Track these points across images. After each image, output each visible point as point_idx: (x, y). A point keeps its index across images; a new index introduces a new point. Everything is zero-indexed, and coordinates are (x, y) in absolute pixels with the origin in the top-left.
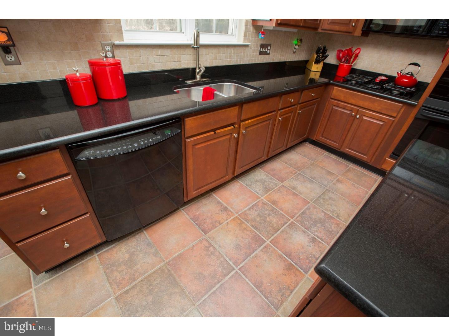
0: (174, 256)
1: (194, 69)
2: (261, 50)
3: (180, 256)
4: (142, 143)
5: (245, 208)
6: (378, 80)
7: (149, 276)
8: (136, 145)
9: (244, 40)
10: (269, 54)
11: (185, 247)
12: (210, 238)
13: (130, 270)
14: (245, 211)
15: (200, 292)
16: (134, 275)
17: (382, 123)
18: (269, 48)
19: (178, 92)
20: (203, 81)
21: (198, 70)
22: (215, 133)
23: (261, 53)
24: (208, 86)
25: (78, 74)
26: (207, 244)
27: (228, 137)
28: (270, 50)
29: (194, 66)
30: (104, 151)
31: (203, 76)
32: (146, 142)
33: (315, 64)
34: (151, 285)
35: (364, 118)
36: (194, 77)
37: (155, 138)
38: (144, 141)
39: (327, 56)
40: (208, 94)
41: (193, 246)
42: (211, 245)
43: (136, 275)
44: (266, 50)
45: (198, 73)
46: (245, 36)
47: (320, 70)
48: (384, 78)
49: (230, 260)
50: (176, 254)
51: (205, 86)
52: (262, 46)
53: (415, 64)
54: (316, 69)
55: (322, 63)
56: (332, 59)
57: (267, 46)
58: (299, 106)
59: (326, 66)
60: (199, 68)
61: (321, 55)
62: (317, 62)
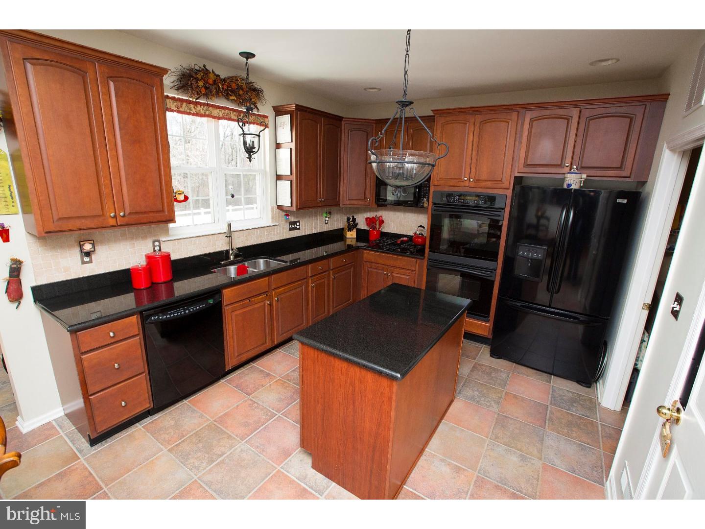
0: (220, 415)
1: (227, 252)
2: (291, 227)
3: (225, 414)
4: (192, 310)
5: (288, 371)
6: (399, 241)
7: (197, 432)
8: (187, 311)
9: (273, 222)
10: (299, 229)
11: (229, 407)
12: (253, 398)
13: (177, 431)
14: (288, 373)
15: (246, 434)
16: (182, 434)
17: (408, 277)
18: (298, 224)
19: (214, 272)
20: (237, 260)
21: (231, 252)
22: (250, 301)
23: (290, 229)
24: (241, 264)
25: (140, 266)
26: (251, 402)
27: (262, 304)
28: (299, 225)
29: (227, 248)
30: (165, 317)
31: (236, 256)
32: (195, 309)
33: (348, 231)
34: (199, 437)
35: (394, 274)
36: (228, 258)
37: (201, 306)
38: (193, 309)
39: (357, 224)
40: (241, 271)
41: (237, 406)
42: (255, 402)
43: (184, 433)
44: (296, 226)
45: (232, 254)
46: (273, 218)
47: (355, 236)
48: (405, 238)
49: (273, 409)
50: (222, 414)
51: (239, 264)
52: (291, 223)
53: (421, 226)
54: (351, 235)
55: (355, 230)
56: (362, 225)
57: (295, 223)
58: (331, 272)
59: (359, 231)
60: (232, 250)
61: (352, 225)
62: (350, 230)
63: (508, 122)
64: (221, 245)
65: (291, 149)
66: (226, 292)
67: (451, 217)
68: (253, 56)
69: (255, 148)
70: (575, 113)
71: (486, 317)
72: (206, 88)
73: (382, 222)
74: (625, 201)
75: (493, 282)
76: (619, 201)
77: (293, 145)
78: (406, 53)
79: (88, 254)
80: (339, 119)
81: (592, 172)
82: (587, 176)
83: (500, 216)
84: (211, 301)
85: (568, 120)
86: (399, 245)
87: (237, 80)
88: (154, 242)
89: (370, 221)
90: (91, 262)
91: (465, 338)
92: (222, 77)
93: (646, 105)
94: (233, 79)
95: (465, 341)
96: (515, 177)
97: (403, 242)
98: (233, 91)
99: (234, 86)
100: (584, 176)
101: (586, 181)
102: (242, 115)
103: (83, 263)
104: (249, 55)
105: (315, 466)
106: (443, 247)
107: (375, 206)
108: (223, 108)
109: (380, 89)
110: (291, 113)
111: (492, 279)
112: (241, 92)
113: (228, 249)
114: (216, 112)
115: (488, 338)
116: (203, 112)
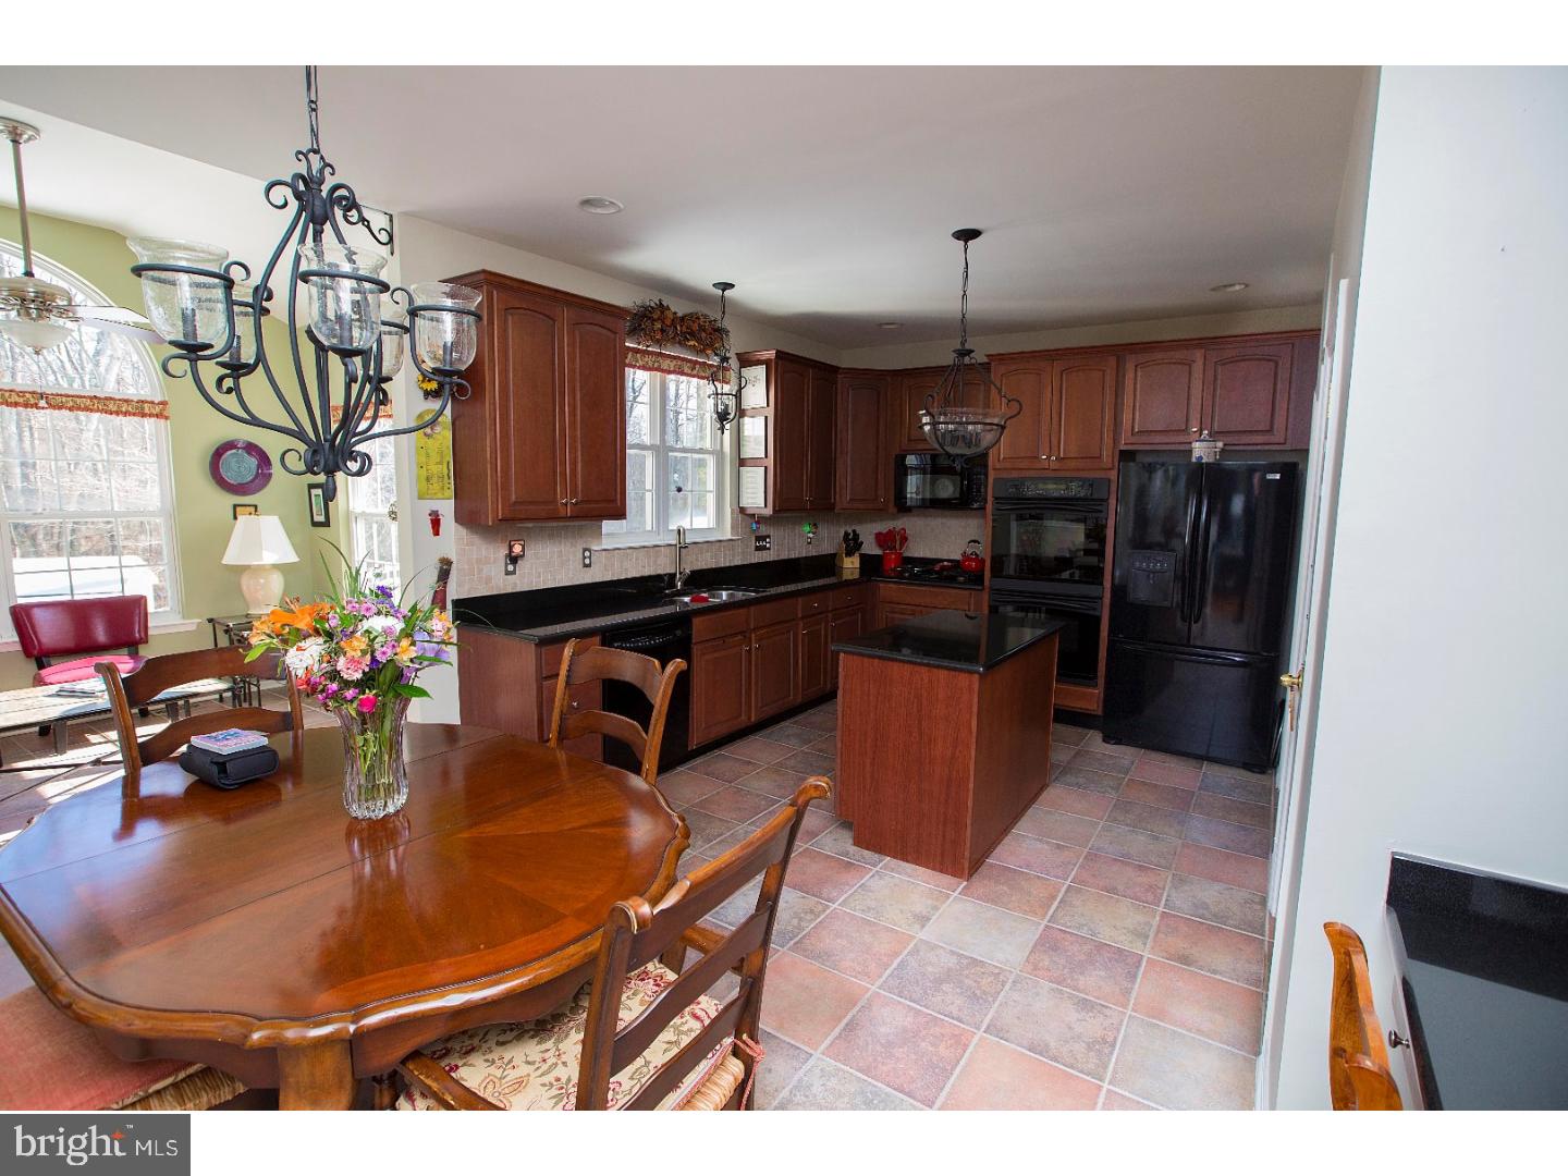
1: (673, 576)
2: (757, 545)
4: (657, 641)
6: (937, 568)
8: (652, 642)
9: (732, 534)
10: (769, 549)
18: (768, 540)
20: (688, 589)
21: (678, 576)
22: (724, 642)
23: (757, 549)
24: (695, 594)
27: (739, 650)
28: (771, 543)
31: (685, 584)
32: (661, 641)
33: (846, 557)
36: (674, 585)
37: (667, 638)
38: (658, 639)
39: (861, 543)
44: (765, 544)
45: (680, 579)
46: (733, 527)
47: (857, 564)
48: (945, 563)
52: (758, 539)
53: (975, 541)
54: (851, 565)
55: (857, 555)
56: (870, 547)
57: (763, 538)
58: (830, 615)
59: (863, 557)
60: (680, 573)
61: (852, 544)
62: (849, 554)
63: (1104, 371)
64: (663, 566)
65: (766, 417)
66: (696, 621)
67: (1020, 518)
68: (732, 286)
69: (729, 414)
70: (1198, 355)
71: (1091, 679)
72: (662, 331)
73: (904, 539)
74: (1278, 476)
75: (1098, 619)
76: (1270, 477)
77: (770, 412)
78: (962, 293)
79: (514, 560)
80: (834, 370)
81: (1230, 440)
82: (1225, 445)
83: (1101, 511)
84: (679, 633)
85: (1190, 366)
86: (937, 572)
87: (699, 318)
88: (585, 550)
89: (881, 539)
90: (514, 573)
91: (1056, 720)
92: (680, 314)
93: (1293, 344)
94: (693, 317)
95: (1058, 726)
96: (1121, 451)
97: (943, 568)
98: (692, 334)
99: (695, 327)
100: (1220, 444)
101: (1223, 450)
102: (697, 366)
103: (508, 573)
104: (727, 286)
105: (858, 842)
106: (1011, 568)
107: (892, 509)
108: (675, 358)
109: (902, 325)
110: (767, 363)
111: (1097, 613)
112: (704, 335)
113: (673, 571)
114: (666, 364)
115: (1095, 716)
116: (650, 364)
